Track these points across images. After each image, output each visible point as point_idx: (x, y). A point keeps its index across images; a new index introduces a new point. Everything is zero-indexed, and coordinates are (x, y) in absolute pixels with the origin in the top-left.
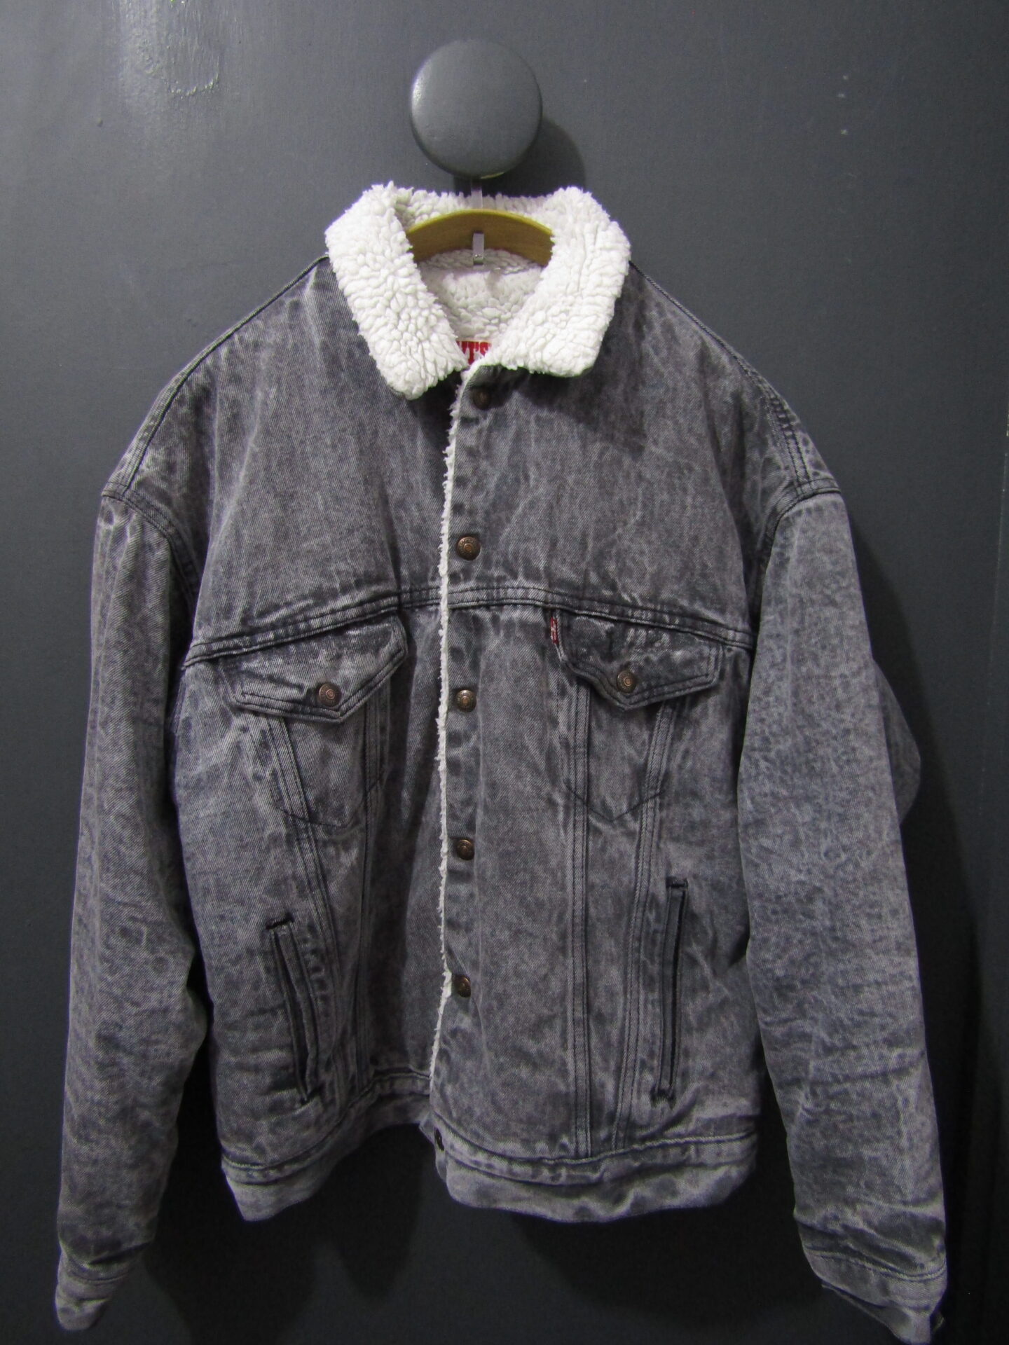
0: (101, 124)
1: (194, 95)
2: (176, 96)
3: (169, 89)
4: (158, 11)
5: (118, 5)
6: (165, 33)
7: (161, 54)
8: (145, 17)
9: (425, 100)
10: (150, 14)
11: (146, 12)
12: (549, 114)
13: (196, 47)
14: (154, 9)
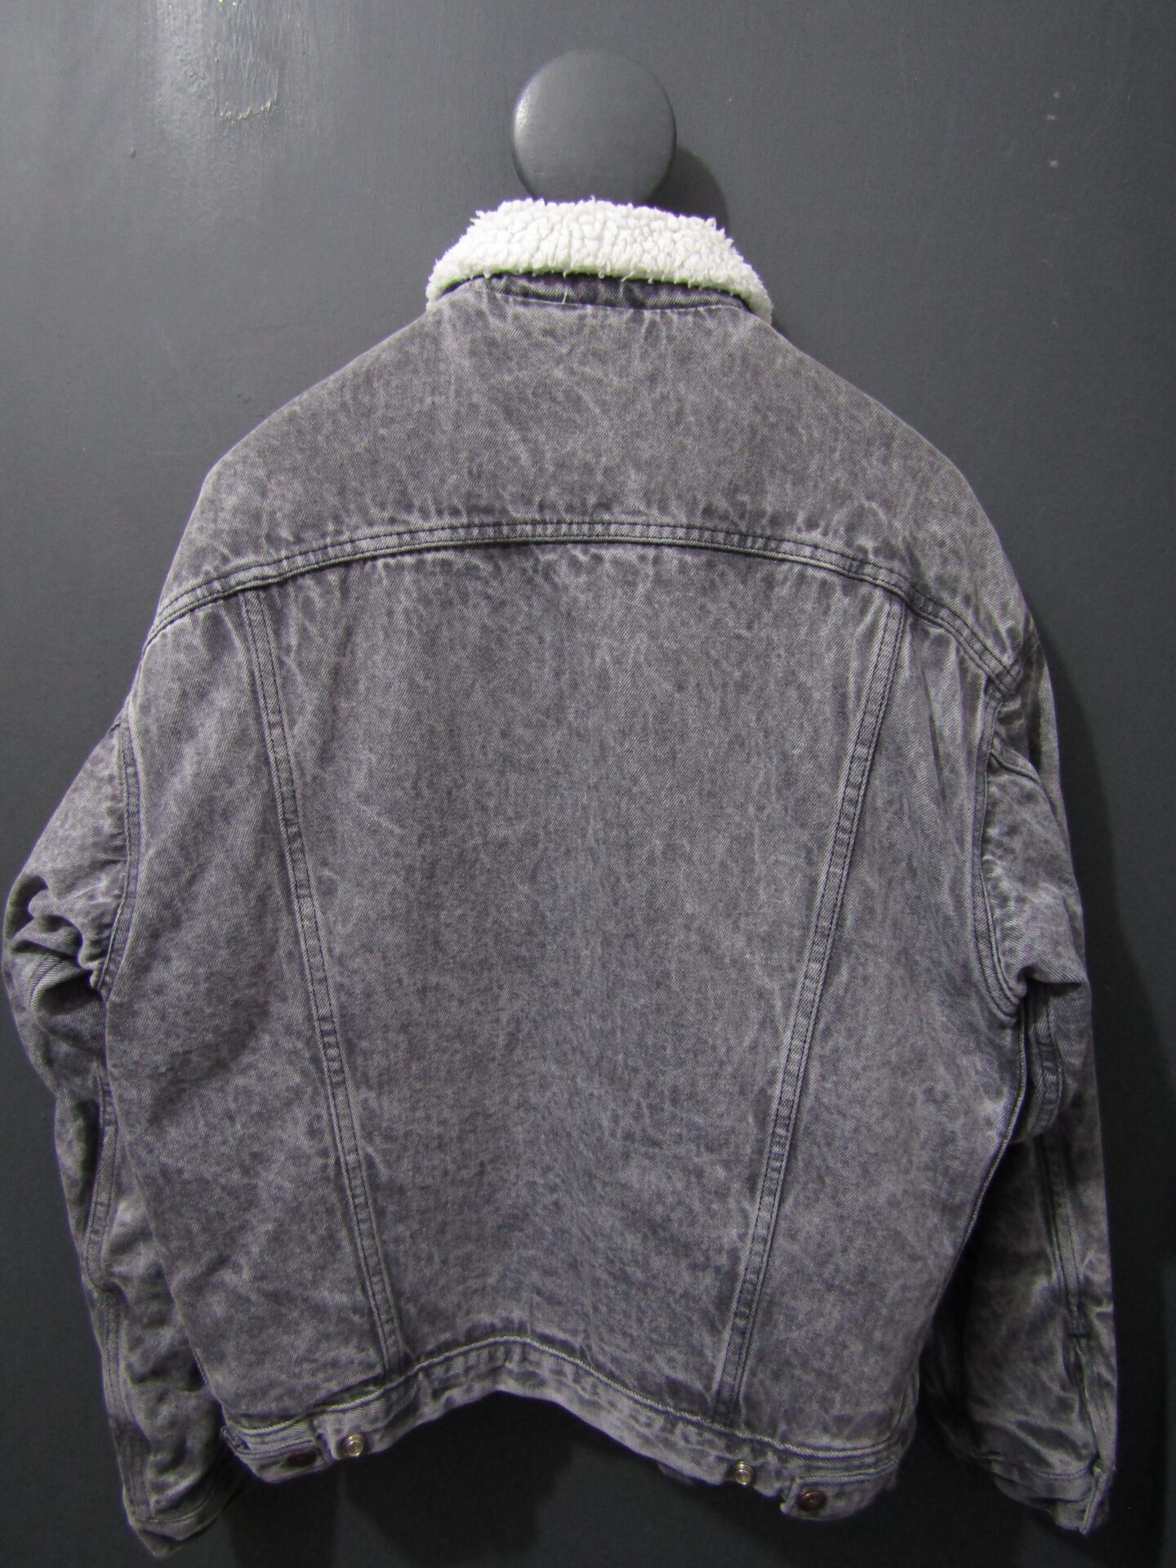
0: (133, 155)
1: (248, 118)
2: (225, 121)
3: (217, 110)
4: (205, 15)
5: (155, 8)
6: (213, 42)
7: (208, 68)
8: (188, 22)
9: (531, 126)
10: (194, 18)
11: (189, 16)
12: (682, 141)
13: (250, 59)
14: (200, 12)
